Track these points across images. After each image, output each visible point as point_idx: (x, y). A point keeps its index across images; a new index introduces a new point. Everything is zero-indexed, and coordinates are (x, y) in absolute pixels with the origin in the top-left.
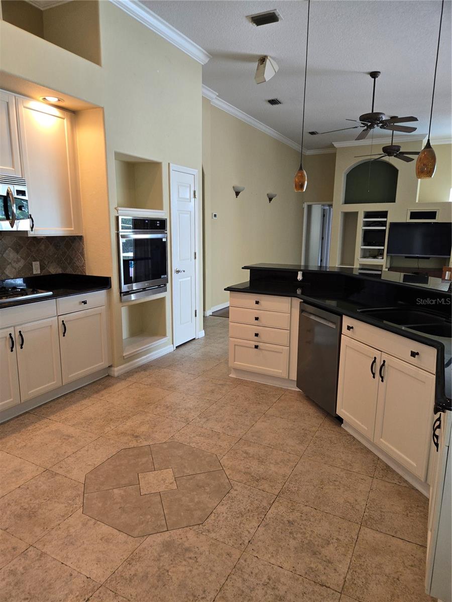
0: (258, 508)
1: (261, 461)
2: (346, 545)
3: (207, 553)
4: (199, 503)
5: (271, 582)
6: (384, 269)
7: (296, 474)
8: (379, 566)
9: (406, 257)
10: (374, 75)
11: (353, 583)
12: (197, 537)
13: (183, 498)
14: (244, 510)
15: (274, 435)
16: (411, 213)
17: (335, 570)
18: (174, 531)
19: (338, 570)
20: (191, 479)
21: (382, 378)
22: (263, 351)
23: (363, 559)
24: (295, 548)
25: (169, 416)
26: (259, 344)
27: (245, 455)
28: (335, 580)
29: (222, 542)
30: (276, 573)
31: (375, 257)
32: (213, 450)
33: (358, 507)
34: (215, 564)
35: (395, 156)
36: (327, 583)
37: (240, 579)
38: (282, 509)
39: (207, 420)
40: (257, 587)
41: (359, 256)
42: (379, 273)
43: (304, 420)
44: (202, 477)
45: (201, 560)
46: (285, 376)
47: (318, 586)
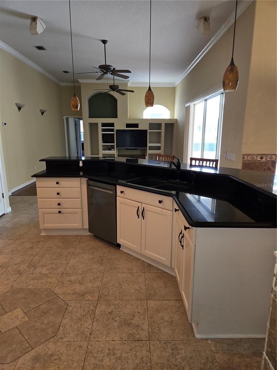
0: (89, 312)
1: (81, 283)
2: (143, 313)
3: (66, 352)
4: (48, 323)
5: (111, 352)
6: (116, 156)
7: (105, 284)
8: (162, 318)
9: (126, 149)
10: (104, 42)
11: (153, 332)
12: (56, 345)
13: (36, 324)
14: (80, 317)
15: (84, 265)
16: (126, 124)
17: (142, 329)
18: (38, 347)
19: (143, 328)
20: (37, 310)
21: (143, 217)
22: (64, 214)
23: (154, 318)
24: (118, 326)
25: (3, 272)
26: (62, 210)
27: (69, 283)
28: (144, 335)
29: (73, 341)
30: (112, 345)
31: (110, 150)
32: (47, 286)
33: (142, 291)
34: (73, 356)
35: (116, 91)
36: (141, 338)
37: (93, 358)
38: (103, 307)
39: (35, 268)
40: (104, 358)
41: (102, 150)
42: (113, 158)
43: (99, 251)
44: (45, 306)
45: (64, 357)
46: (81, 227)
47: (137, 342)
